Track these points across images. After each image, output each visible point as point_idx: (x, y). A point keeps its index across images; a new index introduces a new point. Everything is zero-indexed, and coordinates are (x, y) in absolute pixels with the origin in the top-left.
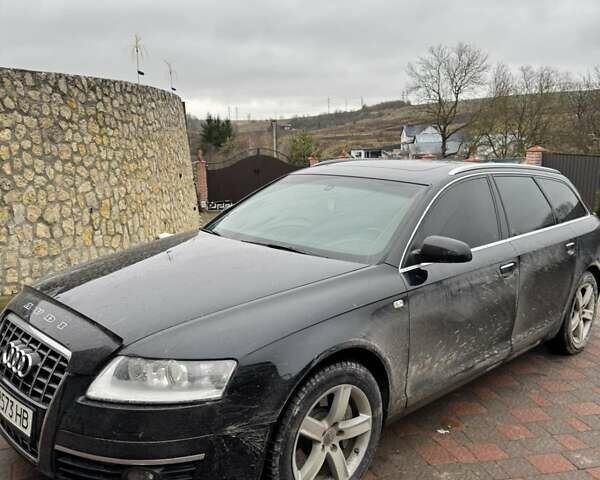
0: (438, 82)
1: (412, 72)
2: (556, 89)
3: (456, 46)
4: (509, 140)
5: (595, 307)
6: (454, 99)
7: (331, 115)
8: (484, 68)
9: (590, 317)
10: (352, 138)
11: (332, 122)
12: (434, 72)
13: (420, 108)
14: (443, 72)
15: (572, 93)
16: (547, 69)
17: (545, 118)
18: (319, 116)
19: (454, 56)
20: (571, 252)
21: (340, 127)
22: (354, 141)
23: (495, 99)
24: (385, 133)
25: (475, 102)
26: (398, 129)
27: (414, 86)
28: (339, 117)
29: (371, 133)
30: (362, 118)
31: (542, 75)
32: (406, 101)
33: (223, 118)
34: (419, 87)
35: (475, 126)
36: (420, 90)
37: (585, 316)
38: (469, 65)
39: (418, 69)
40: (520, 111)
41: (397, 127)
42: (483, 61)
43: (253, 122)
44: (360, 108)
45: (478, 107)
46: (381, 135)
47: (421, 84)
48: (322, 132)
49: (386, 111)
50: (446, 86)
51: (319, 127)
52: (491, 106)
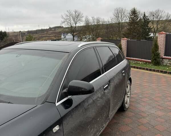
0: (70, 20)
1: (62, 17)
2: (101, 23)
3: (74, 10)
4: (90, 37)
5: (130, 92)
6: (75, 26)
7: (40, 30)
8: (82, 17)
9: (129, 96)
10: (47, 37)
11: (41, 32)
12: (69, 18)
13: (66, 28)
14: (71, 18)
15: (105, 24)
16: (98, 17)
17: (99, 31)
18: (36, 30)
19: (74, 13)
20: (124, 75)
21: (43, 33)
22: (48, 38)
23: (86, 26)
24: (57, 35)
25: (81, 27)
26: (60, 34)
27: (63, 21)
28: (42, 31)
29: (53, 35)
30: (49, 31)
31: (97, 19)
32: (62, 26)
33: (3, 31)
34: (65, 22)
35: (81, 33)
36: (65, 23)
37: (128, 96)
38: (78, 16)
39: (64, 16)
40: (93, 29)
41: (60, 33)
42: (82, 15)
43: (15, 32)
44: (49, 28)
45: (82, 28)
46: (56, 36)
47: (65, 21)
48: (37, 35)
49: (56, 29)
50: (72, 22)
51: (37, 33)
52: (85, 27)
